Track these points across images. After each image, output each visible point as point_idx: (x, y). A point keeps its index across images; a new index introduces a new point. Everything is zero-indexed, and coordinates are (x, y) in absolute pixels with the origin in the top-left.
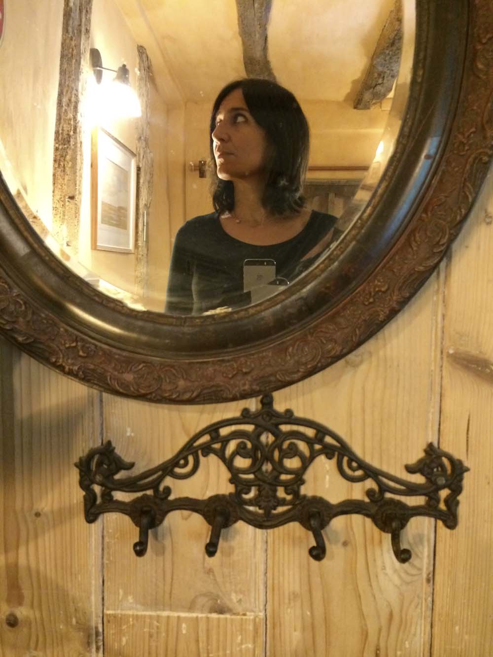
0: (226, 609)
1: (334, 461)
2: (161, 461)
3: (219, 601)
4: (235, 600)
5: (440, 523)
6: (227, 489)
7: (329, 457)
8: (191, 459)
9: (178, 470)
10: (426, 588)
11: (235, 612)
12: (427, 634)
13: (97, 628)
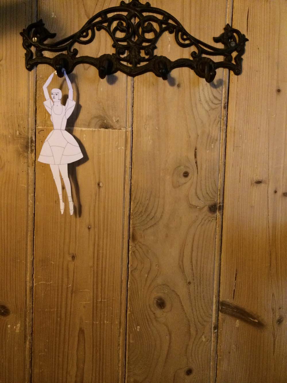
0: (109, 126)
1: (173, 35)
2: (72, 34)
3: (105, 121)
4: (115, 121)
5: (232, 73)
6: (111, 51)
7: (171, 32)
8: (90, 32)
9: (82, 39)
10: (224, 112)
11: (115, 128)
12: (224, 140)
13: (31, 137)
